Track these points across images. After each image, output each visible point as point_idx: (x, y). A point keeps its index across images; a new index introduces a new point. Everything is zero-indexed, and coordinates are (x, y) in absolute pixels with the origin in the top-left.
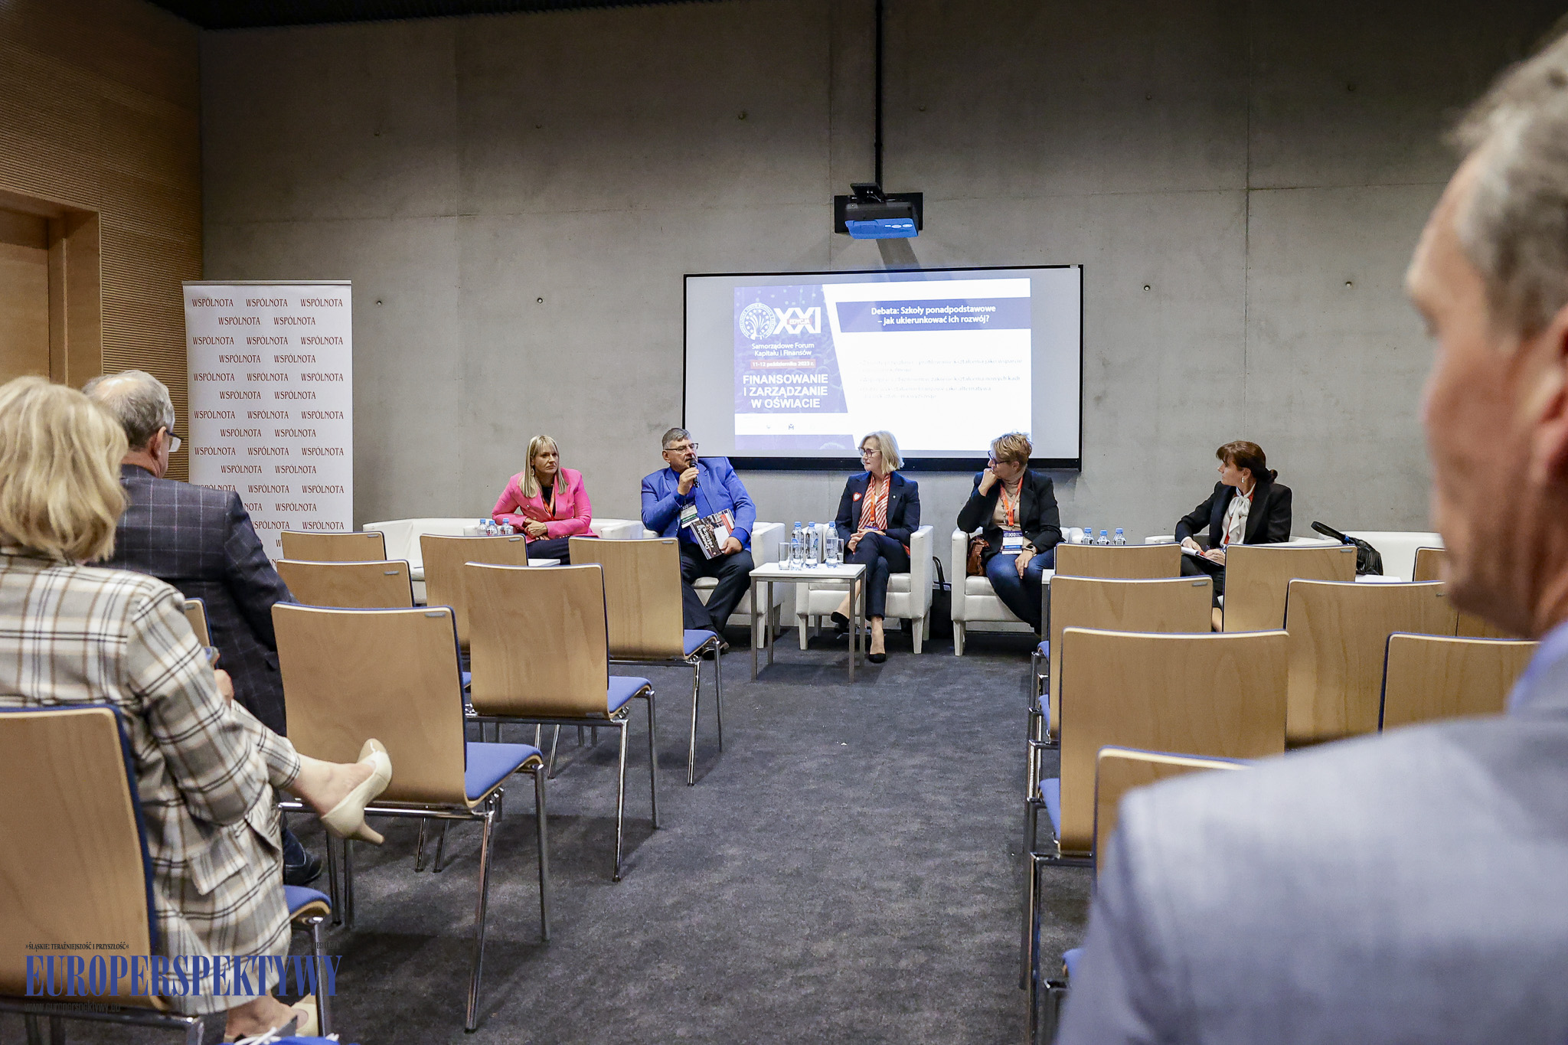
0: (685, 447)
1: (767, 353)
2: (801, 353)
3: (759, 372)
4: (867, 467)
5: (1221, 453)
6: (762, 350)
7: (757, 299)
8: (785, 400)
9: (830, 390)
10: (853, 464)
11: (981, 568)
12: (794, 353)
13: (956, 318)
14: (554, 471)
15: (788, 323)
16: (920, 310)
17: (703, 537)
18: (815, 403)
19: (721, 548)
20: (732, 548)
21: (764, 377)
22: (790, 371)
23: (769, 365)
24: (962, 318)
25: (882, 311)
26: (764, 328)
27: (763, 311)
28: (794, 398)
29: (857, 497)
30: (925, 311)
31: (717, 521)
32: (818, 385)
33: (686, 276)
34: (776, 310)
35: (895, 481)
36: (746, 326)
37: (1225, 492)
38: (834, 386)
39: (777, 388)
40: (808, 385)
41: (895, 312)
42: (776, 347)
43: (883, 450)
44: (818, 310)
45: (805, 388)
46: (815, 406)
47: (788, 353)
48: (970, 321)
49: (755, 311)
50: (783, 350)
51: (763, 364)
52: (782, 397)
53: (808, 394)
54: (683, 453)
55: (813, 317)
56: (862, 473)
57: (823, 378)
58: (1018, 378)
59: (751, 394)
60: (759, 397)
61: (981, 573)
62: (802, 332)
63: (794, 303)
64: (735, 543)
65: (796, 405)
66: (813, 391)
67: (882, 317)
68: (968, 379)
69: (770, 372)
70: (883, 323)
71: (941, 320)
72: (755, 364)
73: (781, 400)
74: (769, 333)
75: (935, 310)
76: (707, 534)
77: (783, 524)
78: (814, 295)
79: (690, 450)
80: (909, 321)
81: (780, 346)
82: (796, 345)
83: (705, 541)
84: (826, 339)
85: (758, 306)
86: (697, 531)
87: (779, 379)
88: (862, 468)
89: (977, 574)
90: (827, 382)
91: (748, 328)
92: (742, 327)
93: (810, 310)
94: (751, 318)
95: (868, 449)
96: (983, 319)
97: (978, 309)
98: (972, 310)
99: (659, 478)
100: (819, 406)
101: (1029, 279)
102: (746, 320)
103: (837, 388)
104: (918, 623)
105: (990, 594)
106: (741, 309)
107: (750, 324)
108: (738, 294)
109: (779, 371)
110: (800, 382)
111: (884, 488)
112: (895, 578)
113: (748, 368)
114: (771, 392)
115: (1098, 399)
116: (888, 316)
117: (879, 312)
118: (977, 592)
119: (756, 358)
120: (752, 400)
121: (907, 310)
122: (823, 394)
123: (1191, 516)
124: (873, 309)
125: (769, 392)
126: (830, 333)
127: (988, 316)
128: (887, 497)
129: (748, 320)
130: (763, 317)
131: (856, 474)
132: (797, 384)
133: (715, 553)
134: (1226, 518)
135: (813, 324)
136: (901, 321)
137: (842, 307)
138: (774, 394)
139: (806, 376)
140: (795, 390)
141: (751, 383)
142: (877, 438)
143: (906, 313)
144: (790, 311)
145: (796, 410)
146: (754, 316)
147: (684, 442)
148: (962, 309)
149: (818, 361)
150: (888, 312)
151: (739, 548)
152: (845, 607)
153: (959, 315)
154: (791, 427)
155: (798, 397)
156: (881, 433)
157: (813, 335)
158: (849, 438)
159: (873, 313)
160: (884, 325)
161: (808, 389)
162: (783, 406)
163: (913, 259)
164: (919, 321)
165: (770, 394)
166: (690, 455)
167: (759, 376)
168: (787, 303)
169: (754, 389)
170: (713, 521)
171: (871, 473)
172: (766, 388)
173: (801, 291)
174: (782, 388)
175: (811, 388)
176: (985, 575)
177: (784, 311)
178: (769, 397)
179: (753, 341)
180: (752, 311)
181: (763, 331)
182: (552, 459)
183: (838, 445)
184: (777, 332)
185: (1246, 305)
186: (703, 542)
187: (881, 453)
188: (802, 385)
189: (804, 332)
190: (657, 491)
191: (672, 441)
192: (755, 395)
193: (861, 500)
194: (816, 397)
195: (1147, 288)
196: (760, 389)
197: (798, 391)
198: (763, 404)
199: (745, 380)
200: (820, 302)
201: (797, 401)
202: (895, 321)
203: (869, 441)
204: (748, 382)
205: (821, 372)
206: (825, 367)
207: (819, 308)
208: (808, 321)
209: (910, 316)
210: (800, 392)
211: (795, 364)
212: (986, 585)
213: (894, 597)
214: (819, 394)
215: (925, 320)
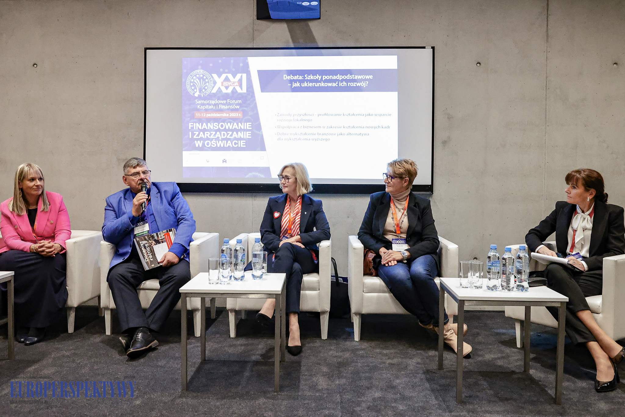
0: (138, 173)
1: (207, 107)
2: (231, 107)
3: (200, 121)
4: (285, 190)
5: (569, 178)
6: (203, 104)
7: (200, 67)
8: (220, 142)
9: (253, 134)
10: (273, 188)
11: (373, 271)
12: (227, 107)
13: (344, 83)
14: (40, 192)
15: (222, 85)
16: (318, 77)
17: (144, 251)
18: (242, 144)
19: (159, 260)
20: (168, 260)
21: (204, 124)
22: (224, 120)
23: (208, 115)
24: (349, 83)
25: (291, 77)
26: (204, 88)
27: (204, 76)
28: (227, 140)
29: (276, 215)
30: (322, 78)
31: (160, 238)
32: (245, 130)
33: (146, 49)
34: (213, 75)
35: (306, 201)
36: (191, 86)
37: (566, 210)
38: (256, 132)
39: (214, 133)
40: (237, 131)
41: (301, 78)
42: (213, 102)
43: (298, 177)
44: (244, 76)
45: (235, 133)
46: (242, 146)
47: (223, 107)
48: (354, 85)
49: (198, 76)
50: (218, 104)
51: (204, 115)
52: (217, 139)
53: (237, 137)
54: (137, 178)
55: (240, 81)
56: (281, 195)
57: (248, 125)
58: (389, 127)
59: (195, 137)
60: (201, 139)
61: (374, 274)
62: (233, 92)
63: (226, 71)
64: (173, 257)
65: (228, 145)
66: (241, 135)
67: (291, 81)
68: (354, 127)
69: (209, 120)
70: (292, 86)
71: (334, 85)
72: (198, 115)
73: (217, 141)
74: (208, 92)
75: (330, 77)
76: (148, 249)
77: (217, 234)
78: (241, 65)
79: (142, 176)
80: (310, 85)
81: (217, 102)
82: (228, 101)
83: (145, 254)
84: (250, 97)
85: (200, 72)
86: (139, 245)
87: (216, 126)
88: (280, 191)
89: (371, 274)
90: (251, 128)
91: (193, 88)
92: (188, 87)
93: (238, 76)
94: (195, 81)
95: (286, 176)
96: (364, 84)
97: (360, 77)
98: (356, 77)
99: (118, 199)
100: (245, 146)
101: (397, 56)
102: (191, 82)
103: (258, 132)
104: (325, 315)
105: (384, 292)
106: (187, 74)
107: (194, 85)
108: (185, 63)
109: (216, 120)
110: (231, 128)
111: (298, 206)
112: (307, 279)
113: (193, 117)
114: (210, 136)
115: (445, 143)
116: (295, 81)
117: (289, 78)
118: (373, 290)
119: (198, 110)
120: (196, 142)
121: (309, 76)
122: (247, 137)
123: (538, 229)
124: (284, 75)
125: (208, 135)
126: (253, 93)
127: (367, 82)
128: (300, 214)
129: (192, 82)
130: (204, 80)
131: (274, 196)
132: (229, 130)
133: (153, 265)
134: (570, 231)
135: (241, 86)
136: (305, 84)
137: (262, 74)
138: (212, 137)
139: (235, 124)
140: (228, 134)
141: (195, 128)
142: (293, 168)
143: (309, 79)
144: (224, 76)
145: (228, 149)
146: (197, 80)
147: (138, 169)
148: (349, 77)
149: (245, 113)
150: (296, 78)
151: (176, 260)
152: (268, 309)
153: (347, 81)
154: (224, 161)
155: (229, 139)
156: (297, 164)
157: (241, 94)
158: (267, 170)
159: (284, 79)
160: (293, 87)
161: (237, 134)
162: (219, 146)
163: (313, 39)
164: (317, 85)
165: (209, 137)
166: (142, 180)
167: (200, 124)
168: (221, 70)
169: (197, 133)
170: (156, 238)
171: (287, 195)
172: (206, 133)
173: (232, 61)
174: (218, 133)
175: (239, 133)
176: (377, 275)
177: (219, 76)
178: (208, 139)
179: (196, 98)
180: (195, 76)
181: (204, 90)
182: (39, 183)
183: (259, 175)
184: (214, 91)
185: (547, 78)
186: (143, 256)
187: (296, 179)
188: (233, 131)
189: (234, 91)
190: (117, 210)
191: (128, 168)
192: (198, 137)
193: (280, 217)
194: (243, 139)
195: (478, 65)
196: (201, 133)
197: (229, 135)
198: (203, 144)
199: (190, 126)
200: (246, 69)
201: (229, 142)
202: (300, 85)
203: (287, 169)
204: (192, 128)
205: (247, 121)
206: (249, 117)
207: (245, 74)
208: (237, 84)
209: (311, 81)
210: (231, 135)
211: (228, 115)
212: (380, 285)
213: (306, 294)
214: (245, 137)
215: (322, 84)
